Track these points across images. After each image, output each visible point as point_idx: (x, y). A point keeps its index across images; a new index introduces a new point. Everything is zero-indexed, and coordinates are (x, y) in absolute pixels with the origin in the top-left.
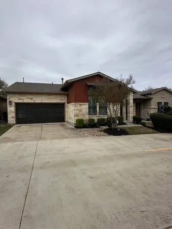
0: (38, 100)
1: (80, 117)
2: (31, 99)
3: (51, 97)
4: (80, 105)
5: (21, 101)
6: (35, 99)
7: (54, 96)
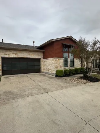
0: (22, 55)
1: (59, 69)
2: (16, 54)
3: (31, 53)
4: (59, 59)
5: (7, 56)
6: (19, 55)
7: (34, 53)
